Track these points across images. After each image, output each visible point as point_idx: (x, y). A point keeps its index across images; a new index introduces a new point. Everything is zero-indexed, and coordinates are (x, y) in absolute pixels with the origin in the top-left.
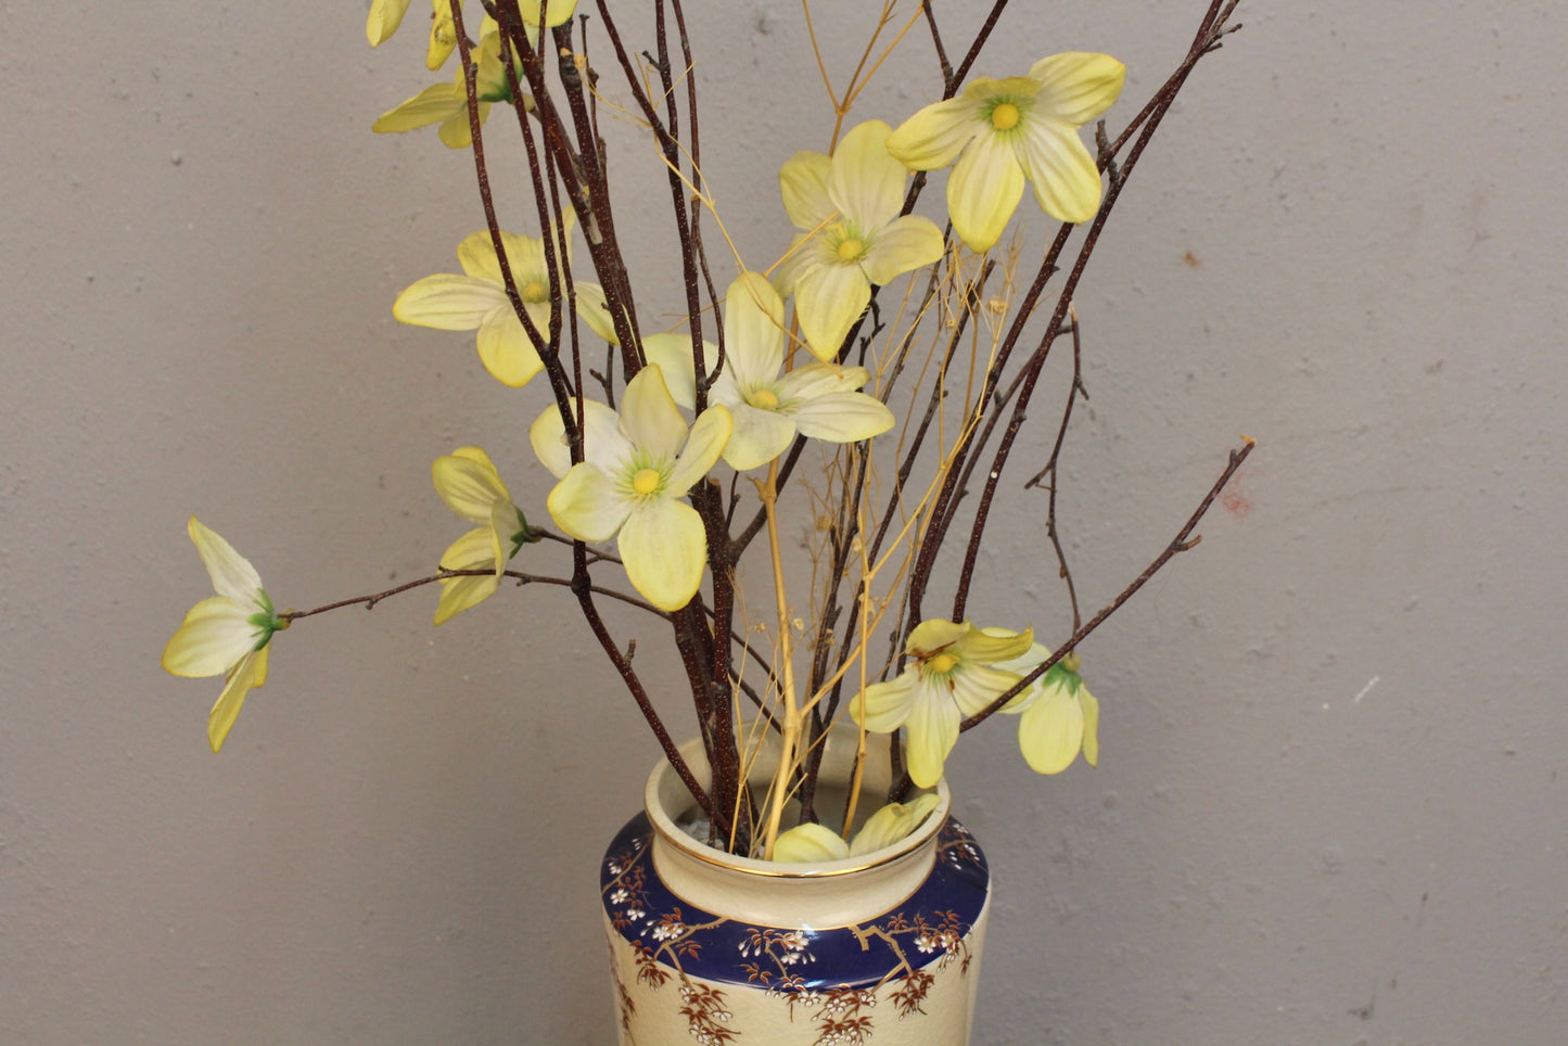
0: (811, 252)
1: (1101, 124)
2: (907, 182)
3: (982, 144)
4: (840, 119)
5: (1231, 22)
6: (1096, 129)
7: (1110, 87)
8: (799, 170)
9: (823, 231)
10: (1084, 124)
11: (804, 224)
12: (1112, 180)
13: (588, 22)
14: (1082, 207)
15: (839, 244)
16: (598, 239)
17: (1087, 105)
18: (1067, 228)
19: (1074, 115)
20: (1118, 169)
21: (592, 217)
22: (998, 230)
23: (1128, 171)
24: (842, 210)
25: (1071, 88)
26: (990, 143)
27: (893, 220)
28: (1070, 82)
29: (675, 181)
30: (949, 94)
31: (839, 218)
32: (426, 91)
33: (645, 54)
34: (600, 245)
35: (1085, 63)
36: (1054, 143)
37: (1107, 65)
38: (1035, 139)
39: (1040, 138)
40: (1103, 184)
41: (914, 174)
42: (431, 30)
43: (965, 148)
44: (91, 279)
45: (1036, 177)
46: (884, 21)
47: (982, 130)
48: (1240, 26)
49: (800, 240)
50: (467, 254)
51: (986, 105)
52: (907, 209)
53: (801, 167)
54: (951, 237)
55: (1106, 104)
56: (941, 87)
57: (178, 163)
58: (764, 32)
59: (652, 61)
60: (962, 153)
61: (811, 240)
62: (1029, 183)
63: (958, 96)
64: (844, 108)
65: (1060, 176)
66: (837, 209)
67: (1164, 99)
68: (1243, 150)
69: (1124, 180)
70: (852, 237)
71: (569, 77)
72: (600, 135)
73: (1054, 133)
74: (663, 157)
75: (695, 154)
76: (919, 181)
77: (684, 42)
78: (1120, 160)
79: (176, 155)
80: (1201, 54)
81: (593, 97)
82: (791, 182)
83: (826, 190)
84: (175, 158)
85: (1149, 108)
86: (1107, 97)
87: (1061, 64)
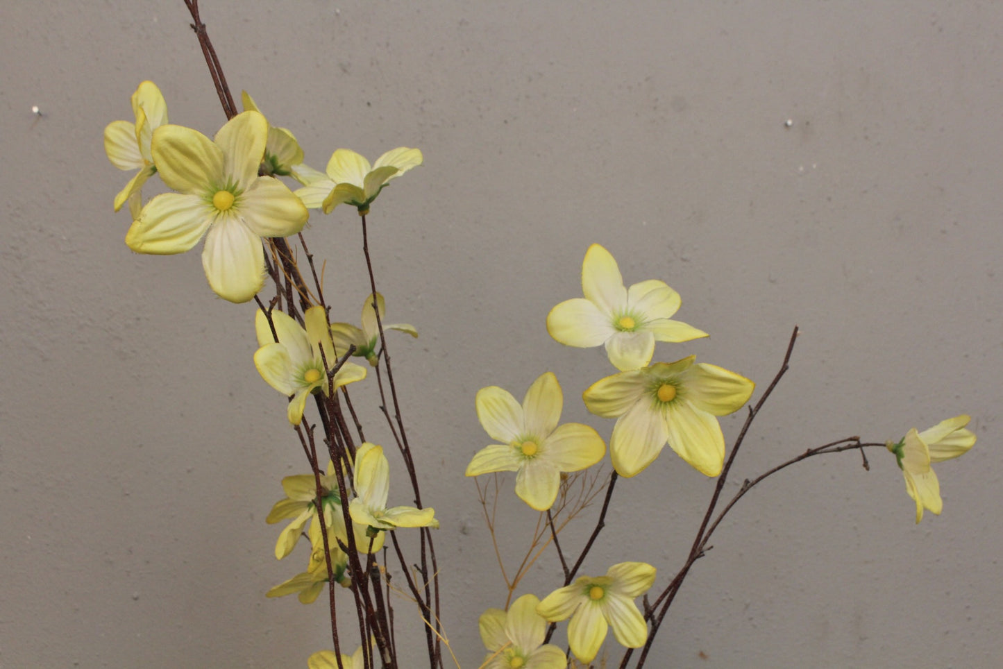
0: (495, 664)
1: (645, 597)
2: (546, 627)
3: (584, 608)
4: (511, 592)
5: (708, 545)
6: (643, 599)
7: (650, 579)
8: (489, 619)
9: (502, 652)
10: (637, 597)
11: (493, 648)
12: (653, 624)
13: (387, 550)
14: (638, 640)
15: (511, 659)
16: (389, 660)
17: (637, 588)
18: (630, 651)
19: (632, 593)
20: (656, 618)
21: (386, 650)
22: (595, 652)
23: (661, 618)
24: (513, 641)
25: (628, 580)
26: (589, 607)
27: (539, 647)
28: (629, 576)
29: (428, 629)
30: (567, 583)
31: (511, 645)
32: (296, 577)
33: (415, 565)
34: (389, 664)
35: (635, 568)
36: (622, 607)
37: (646, 568)
38: (612, 604)
39: (614, 604)
40: (648, 626)
41: (550, 624)
42: (311, 554)
43: (576, 609)
44: (76, 664)
45: (613, 624)
46: (534, 546)
47: (585, 600)
48: (712, 547)
49: (490, 657)
50: (314, 664)
51: (586, 587)
52: (546, 641)
53: (491, 617)
54: (570, 656)
55: (648, 587)
56: (563, 580)
57: (136, 599)
58: (465, 534)
59: (418, 569)
60: (575, 612)
61: (496, 657)
62: (610, 628)
63: (573, 583)
64: (513, 587)
65: (626, 624)
66: (509, 640)
67: (676, 584)
68: (727, 594)
69: (659, 624)
70: (518, 655)
71: (374, 574)
72: (391, 605)
73: (621, 601)
74: (423, 618)
75: (438, 614)
76: (553, 627)
77: (433, 556)
78: (657, 613)
79: (136, 594)
80: (694, 560)
81: (388, 587)
82: (485, 625)
83: (503, 630)
84: (135, 596)
85: (669, 588)
86: (647, 584)
87: (623, 568)
